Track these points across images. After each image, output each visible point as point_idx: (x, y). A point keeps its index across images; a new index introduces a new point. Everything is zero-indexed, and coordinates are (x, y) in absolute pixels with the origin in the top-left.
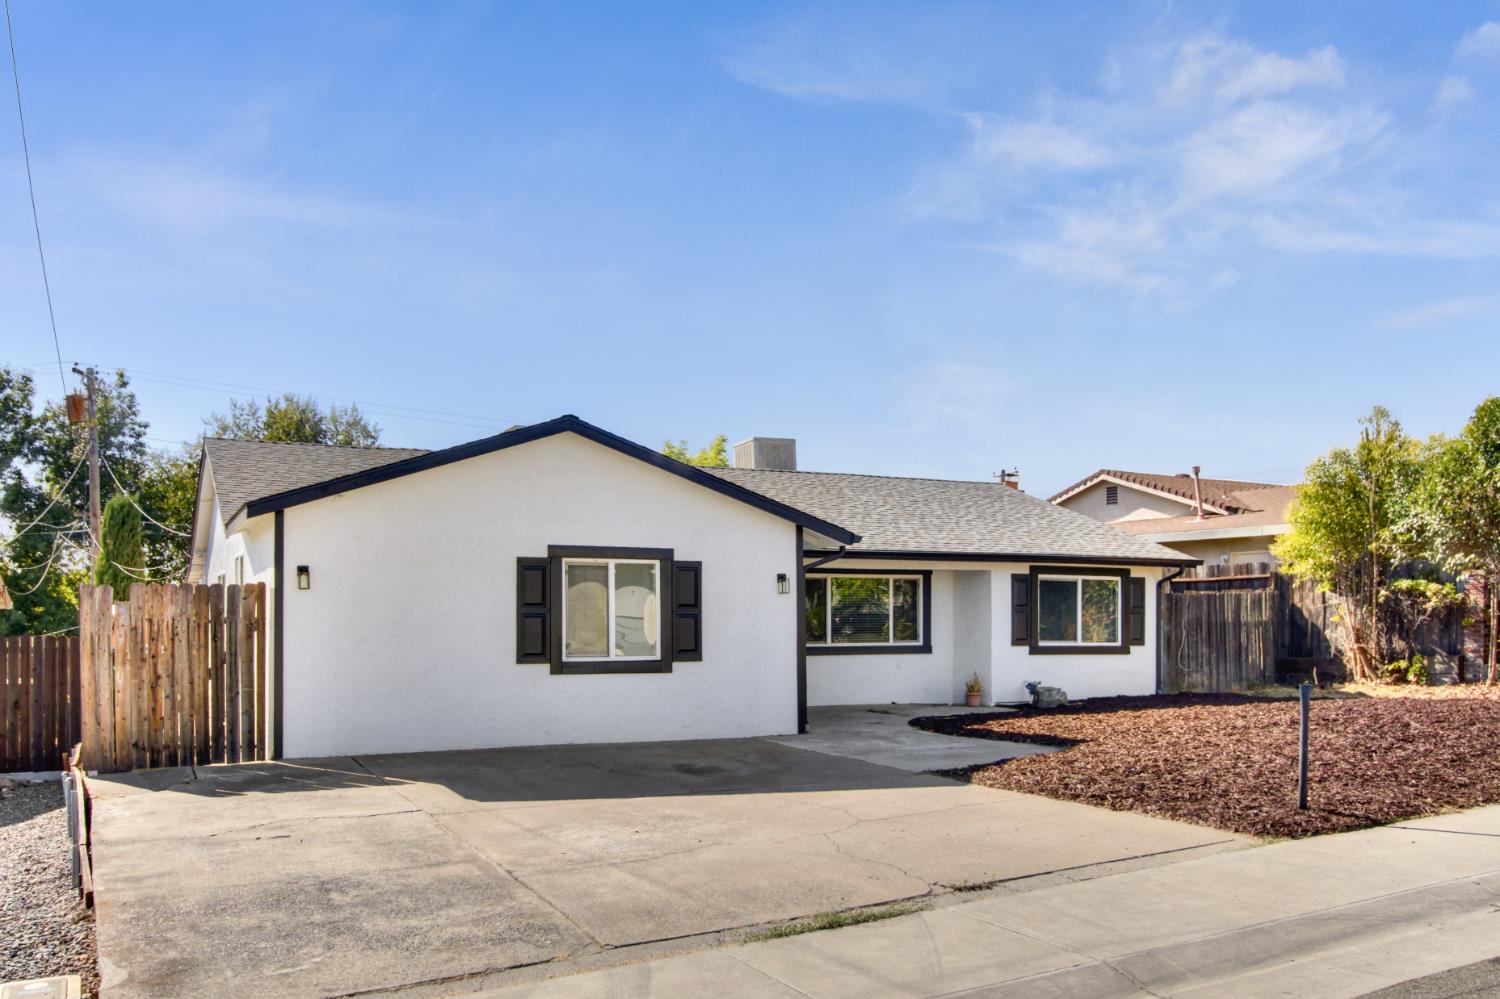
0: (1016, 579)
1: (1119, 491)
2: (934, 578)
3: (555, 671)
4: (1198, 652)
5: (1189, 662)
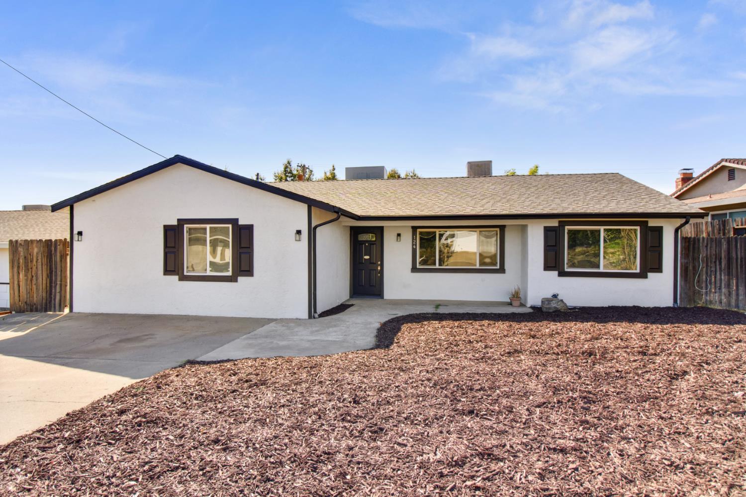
0: (547, 230)
1: (736, 172)
2: (507, 230)
3: (180, 279)
4: (717, 278)
5: (707, 285)
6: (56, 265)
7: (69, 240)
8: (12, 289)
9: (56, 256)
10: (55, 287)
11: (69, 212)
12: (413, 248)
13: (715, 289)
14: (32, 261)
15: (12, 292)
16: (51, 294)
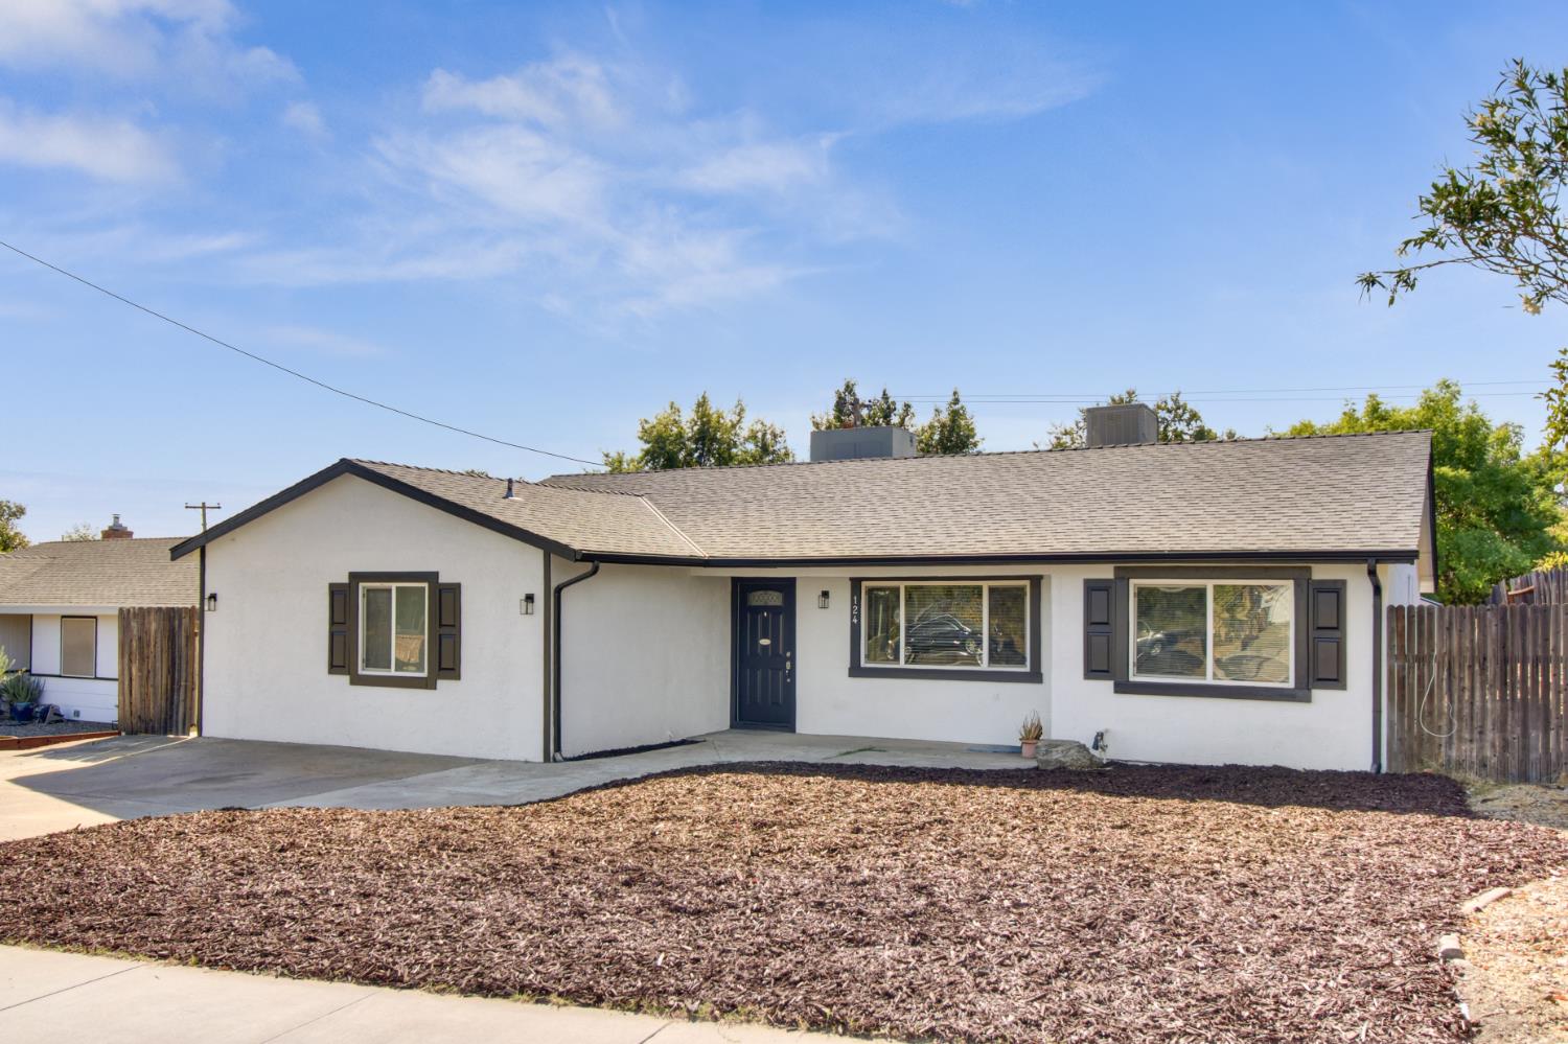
0: (1092, 588)
3: (353, 683)
4: (1475, 707)
5: (1450, 723)
6: (180, 651)
7: (198, 606)
8: (122, 692)
9: (180, 635)
10: (179, 689)
11: (199, 559)
12: (852, 623)
13: (1472, 732)
14: (148, 646)
15: (121, 698)
16: (172, 703)
